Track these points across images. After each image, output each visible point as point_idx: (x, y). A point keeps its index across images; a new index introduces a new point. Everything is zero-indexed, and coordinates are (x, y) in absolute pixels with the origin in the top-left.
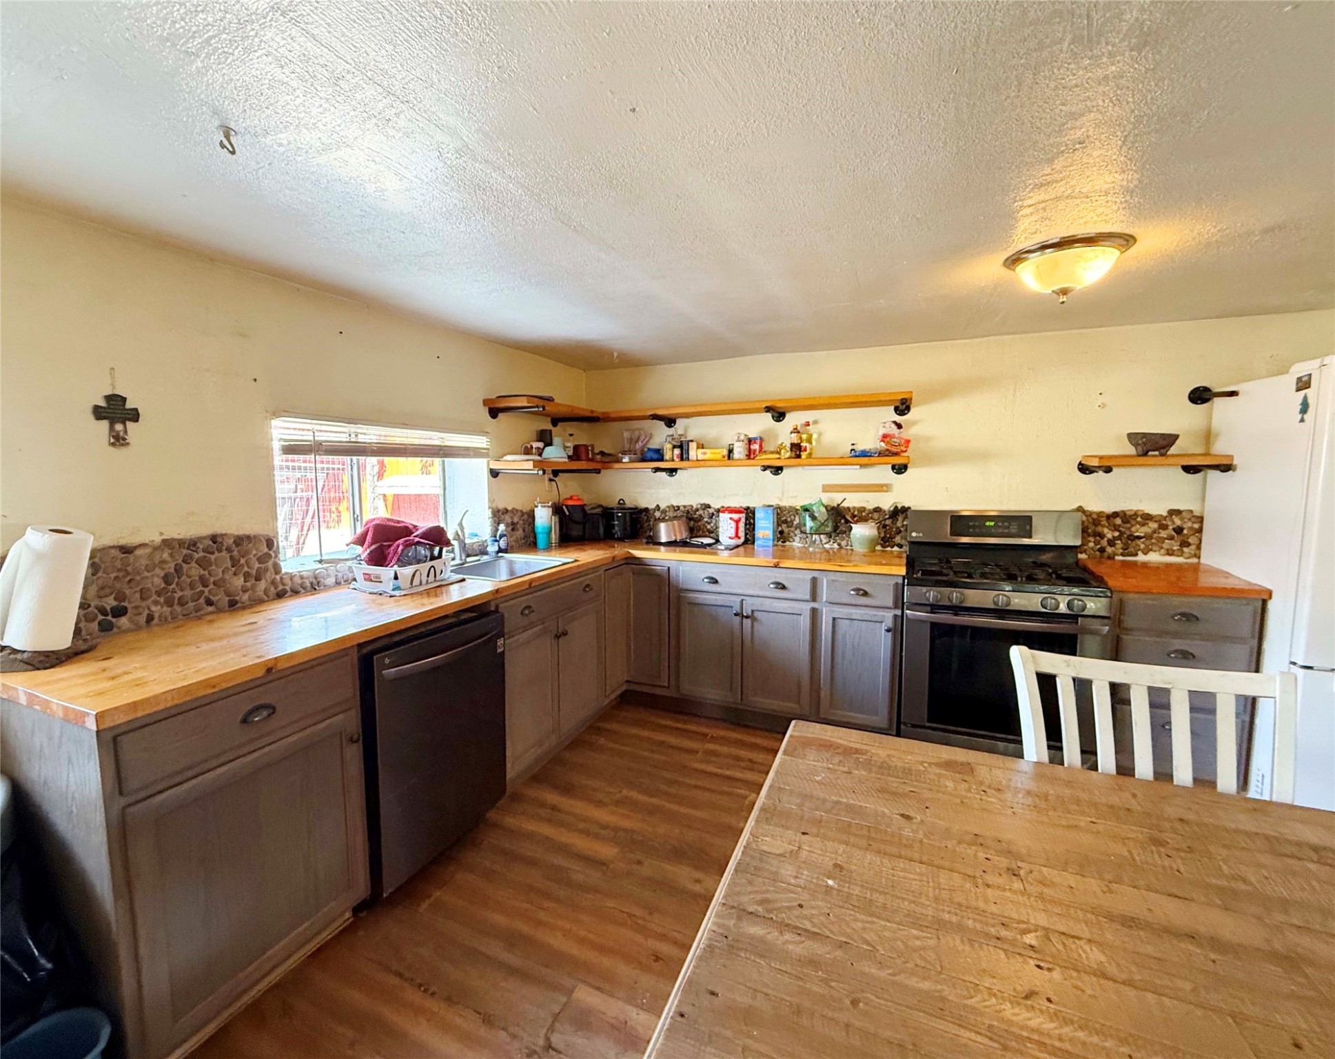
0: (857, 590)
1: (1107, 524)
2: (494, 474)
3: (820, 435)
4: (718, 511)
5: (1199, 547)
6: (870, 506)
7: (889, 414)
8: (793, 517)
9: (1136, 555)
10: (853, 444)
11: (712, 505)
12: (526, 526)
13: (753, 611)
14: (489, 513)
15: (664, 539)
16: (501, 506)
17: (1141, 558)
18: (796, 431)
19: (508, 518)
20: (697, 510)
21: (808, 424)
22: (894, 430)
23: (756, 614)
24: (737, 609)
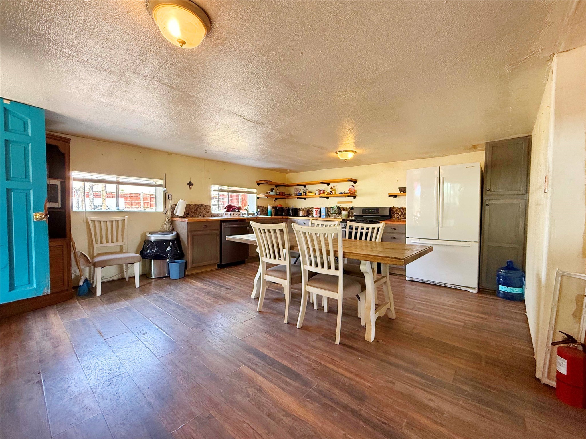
2: (258, 198)
3: (337, 189)
6: (348, 207)
7: (352, 184)
8: (330, 210)
11: (312, 207)
12: (266, 211)
14: (256, 207)
15: (300, 216)
16: (260, 205)
18: (331, 188)
19: (261, 208)
20: (309, 208)
21: (334, 186)
22: (352, 187)
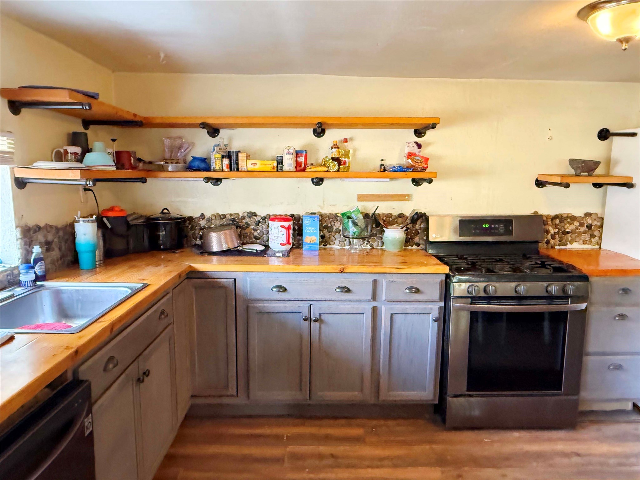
0: (410, 288)
1: (551, 224)
2: (21, 183)
3: (355, 150)
4: (264, 218)
5: (600, 238)
6: (395, 213)
7: (409, 135)
8: (333, 223)
9: (566, 245)
10: (382, 160)
11: (258, 213)
12: (63, 244)
13: (320, 315)
14: (17, 233)
15: (215, 249)
16: (31, 223)
17: (569, 247)
18: (335, 146)
19: (40, 237)
20: (243, 218)
21: (346, 141)
22: (415, 150)
23: (323, 317)
24: (305, 313)
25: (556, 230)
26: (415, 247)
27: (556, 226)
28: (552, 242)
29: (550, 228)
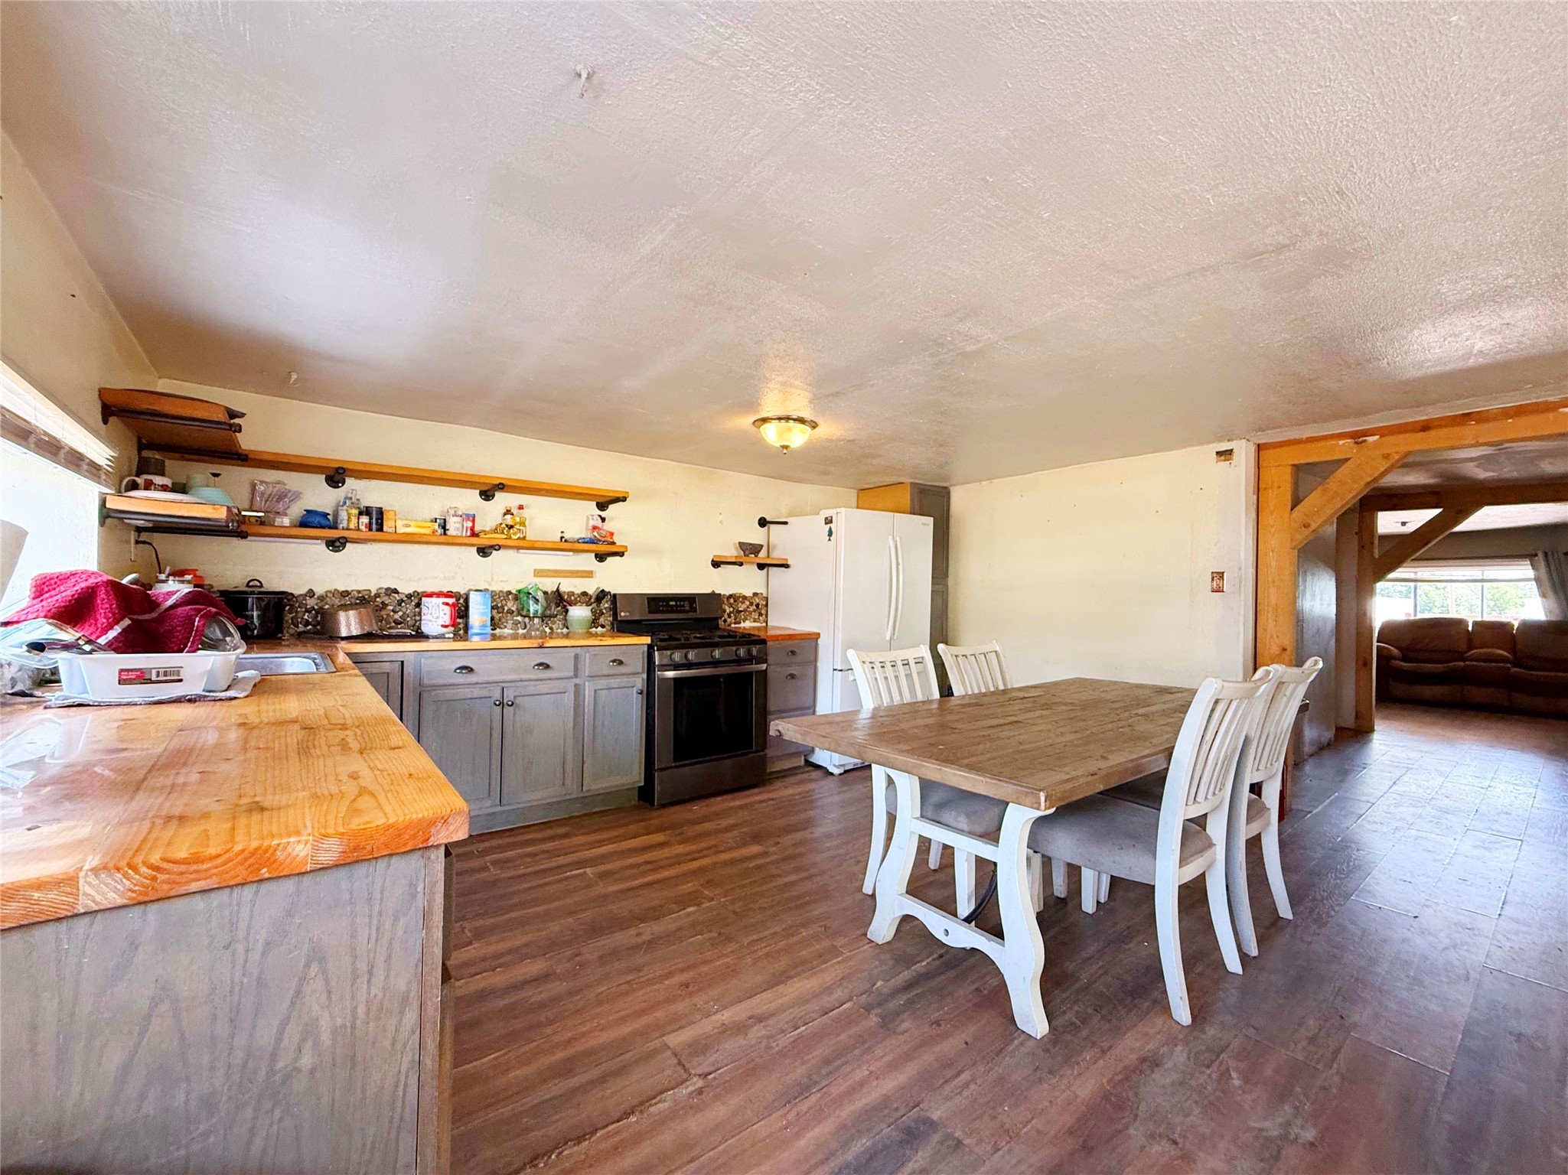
0: (614, 661)
1: (727, 603)
4: (411, 596)
5: (767, 617)
6: (577, 591)
7: (591, 507)
8: (504, 602)
9: (740, 623)
10: (563, 531)
13: (515, 697)
17: (743, 625)
22: (599, 523)
23: (518, 701)
24: (497, 695)
25: (731, 609)
26: (600, 629)
27: (731, 605)
28: (729, 620)
29: (727, 607)
